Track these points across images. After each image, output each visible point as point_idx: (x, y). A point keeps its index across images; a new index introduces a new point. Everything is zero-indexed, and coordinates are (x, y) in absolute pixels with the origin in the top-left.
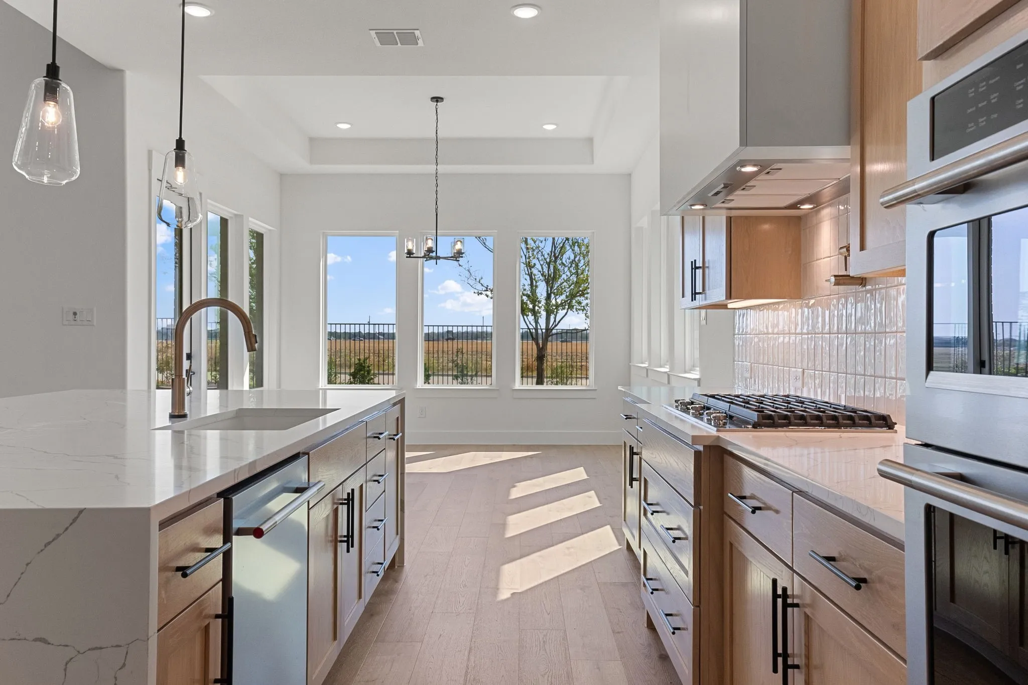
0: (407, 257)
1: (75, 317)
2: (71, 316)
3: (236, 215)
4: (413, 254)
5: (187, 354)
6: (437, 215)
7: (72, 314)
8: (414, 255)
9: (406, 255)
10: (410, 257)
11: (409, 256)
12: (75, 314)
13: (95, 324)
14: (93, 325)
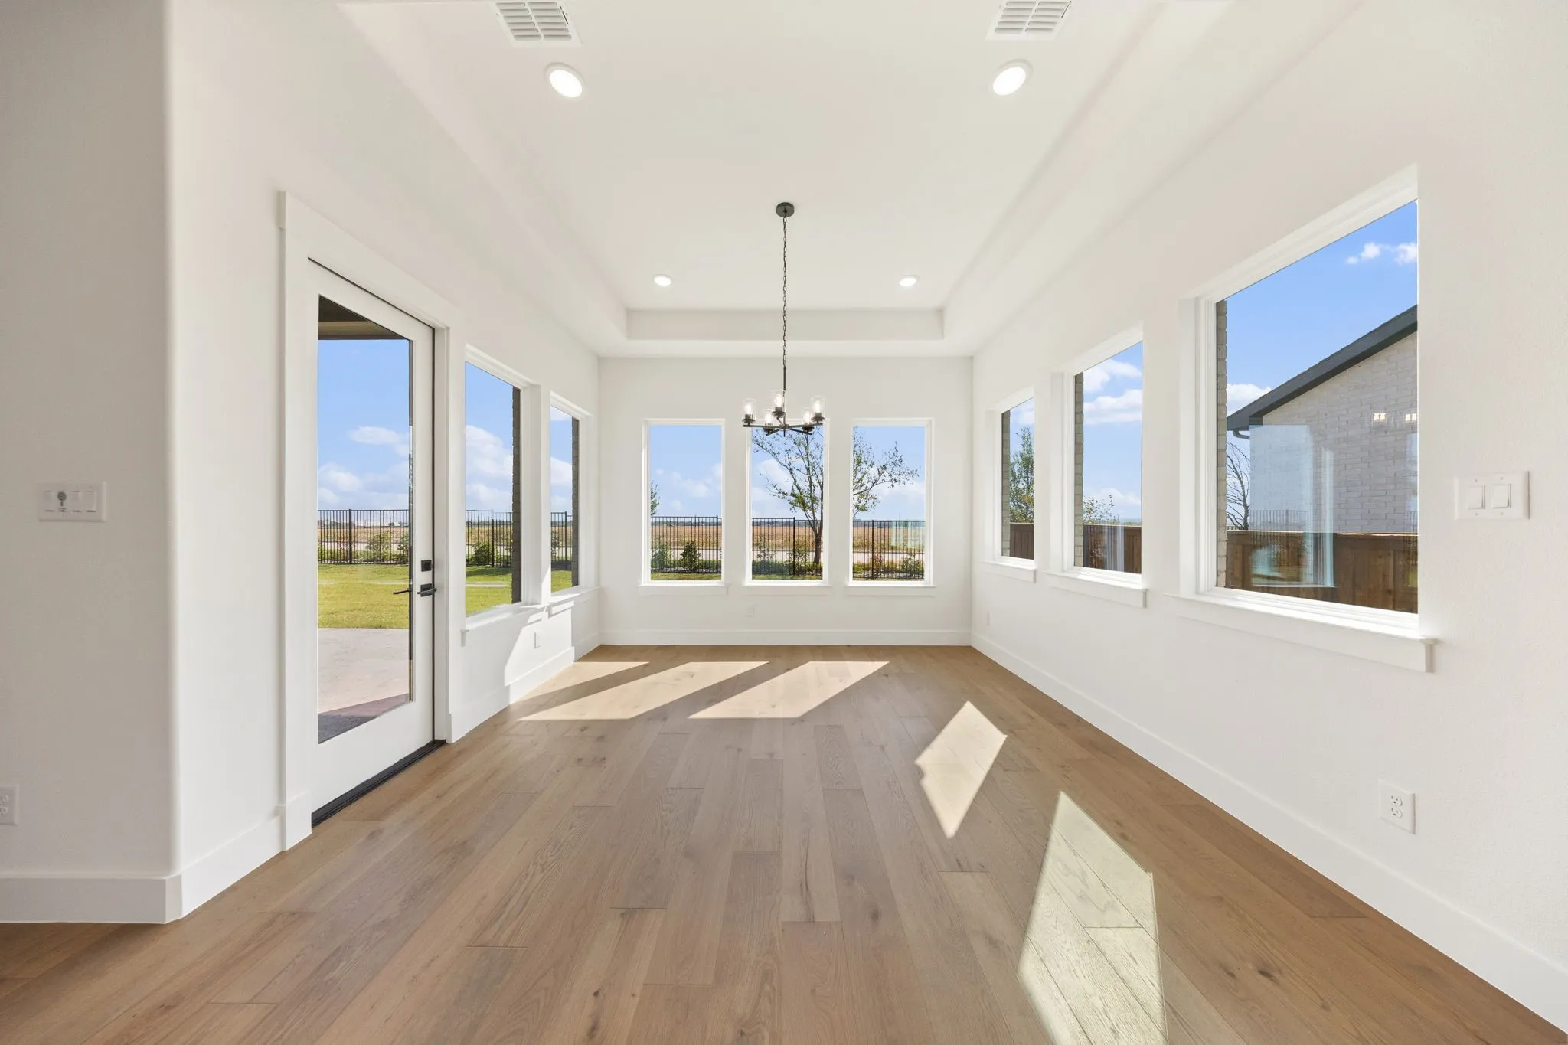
0: (745, 426)
1: (62, 504)
2: (55, 502)
3: (532, 386)
4: (753, 421)
5: (422, 561)
6: (785, 369)
7: (54, 495)
8: (755, 424)
9: (743, 423)
10: (749, 426)
11: (747, 424)
12: (62, 496)
13: (104, 517)
14: (100, 521)
